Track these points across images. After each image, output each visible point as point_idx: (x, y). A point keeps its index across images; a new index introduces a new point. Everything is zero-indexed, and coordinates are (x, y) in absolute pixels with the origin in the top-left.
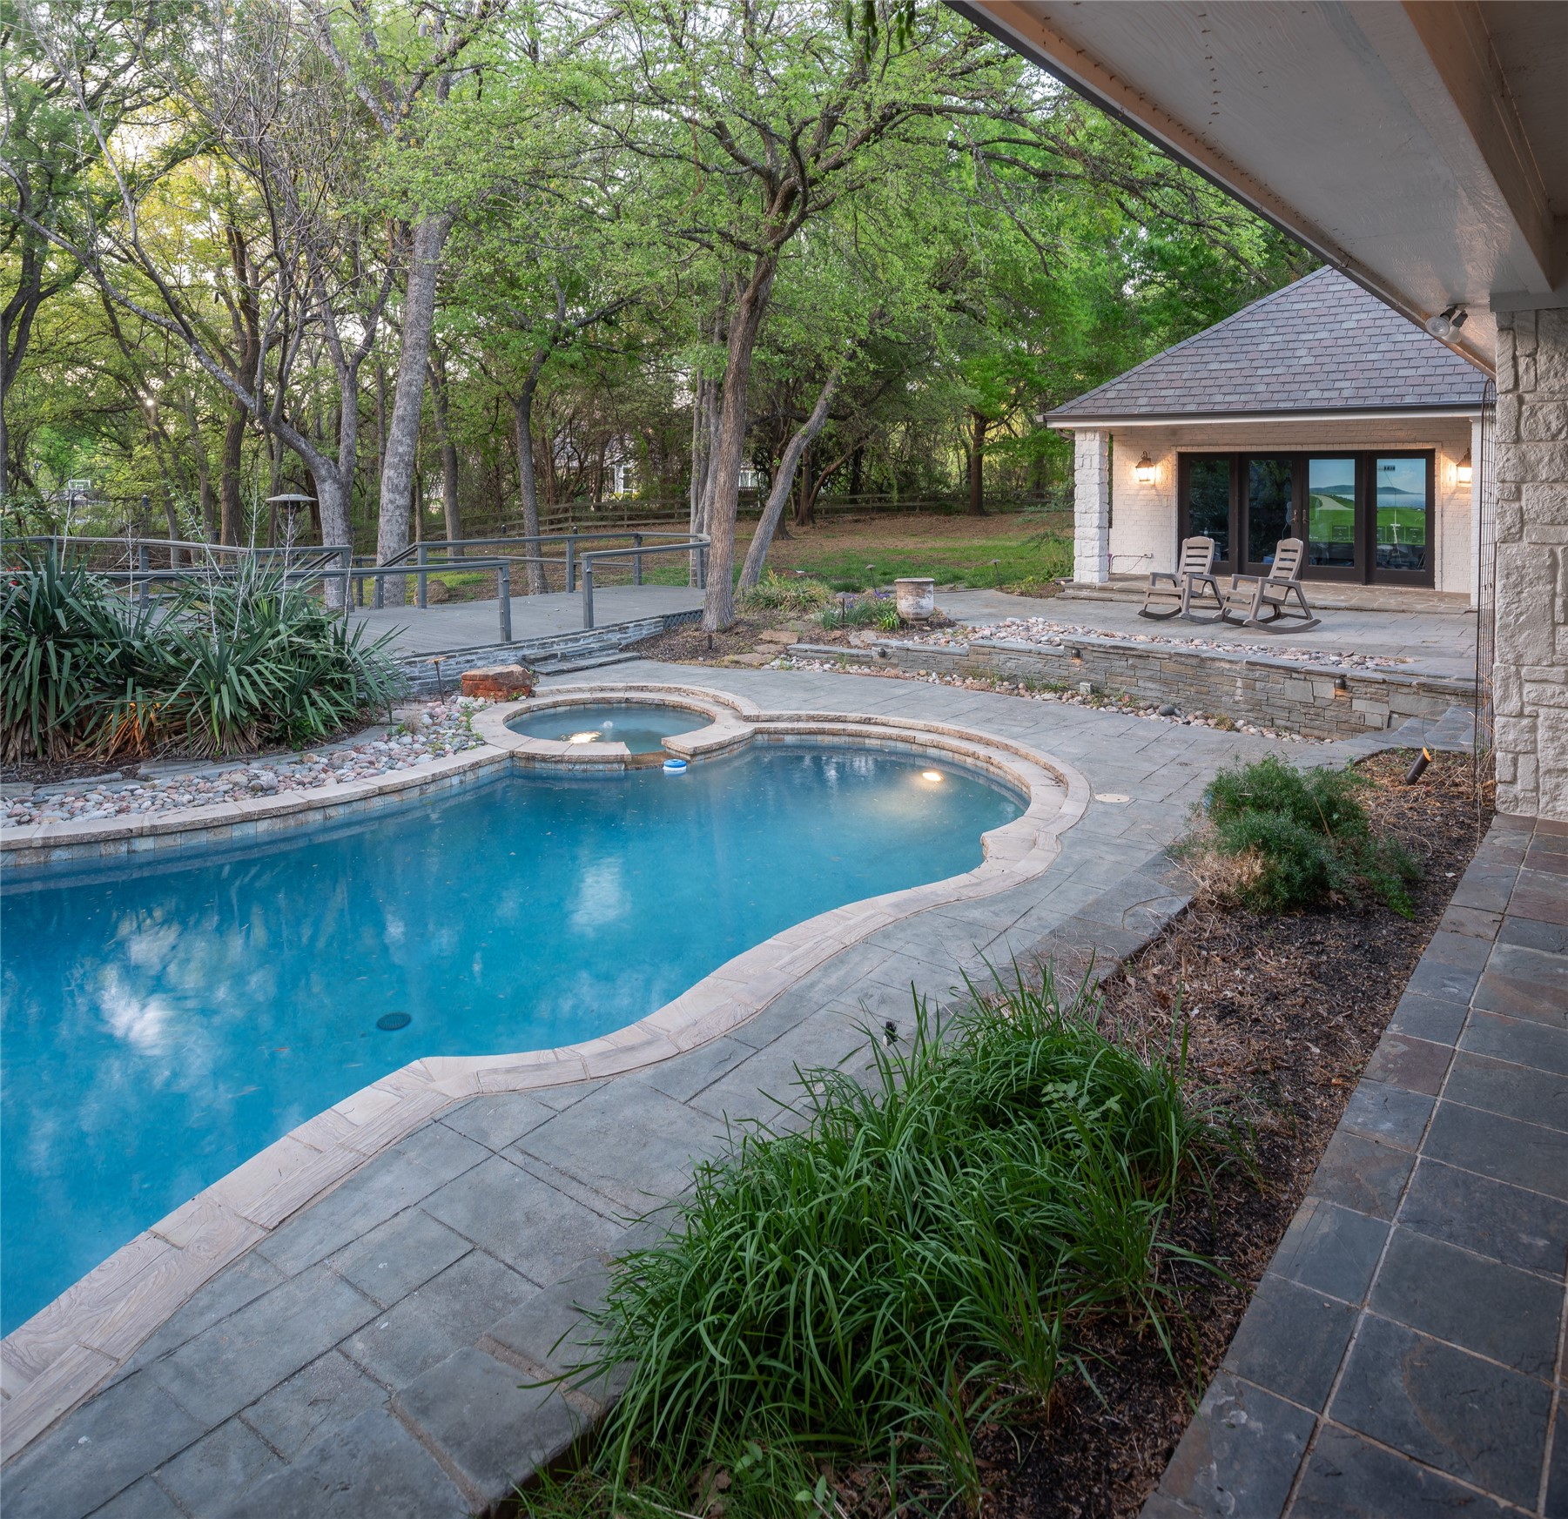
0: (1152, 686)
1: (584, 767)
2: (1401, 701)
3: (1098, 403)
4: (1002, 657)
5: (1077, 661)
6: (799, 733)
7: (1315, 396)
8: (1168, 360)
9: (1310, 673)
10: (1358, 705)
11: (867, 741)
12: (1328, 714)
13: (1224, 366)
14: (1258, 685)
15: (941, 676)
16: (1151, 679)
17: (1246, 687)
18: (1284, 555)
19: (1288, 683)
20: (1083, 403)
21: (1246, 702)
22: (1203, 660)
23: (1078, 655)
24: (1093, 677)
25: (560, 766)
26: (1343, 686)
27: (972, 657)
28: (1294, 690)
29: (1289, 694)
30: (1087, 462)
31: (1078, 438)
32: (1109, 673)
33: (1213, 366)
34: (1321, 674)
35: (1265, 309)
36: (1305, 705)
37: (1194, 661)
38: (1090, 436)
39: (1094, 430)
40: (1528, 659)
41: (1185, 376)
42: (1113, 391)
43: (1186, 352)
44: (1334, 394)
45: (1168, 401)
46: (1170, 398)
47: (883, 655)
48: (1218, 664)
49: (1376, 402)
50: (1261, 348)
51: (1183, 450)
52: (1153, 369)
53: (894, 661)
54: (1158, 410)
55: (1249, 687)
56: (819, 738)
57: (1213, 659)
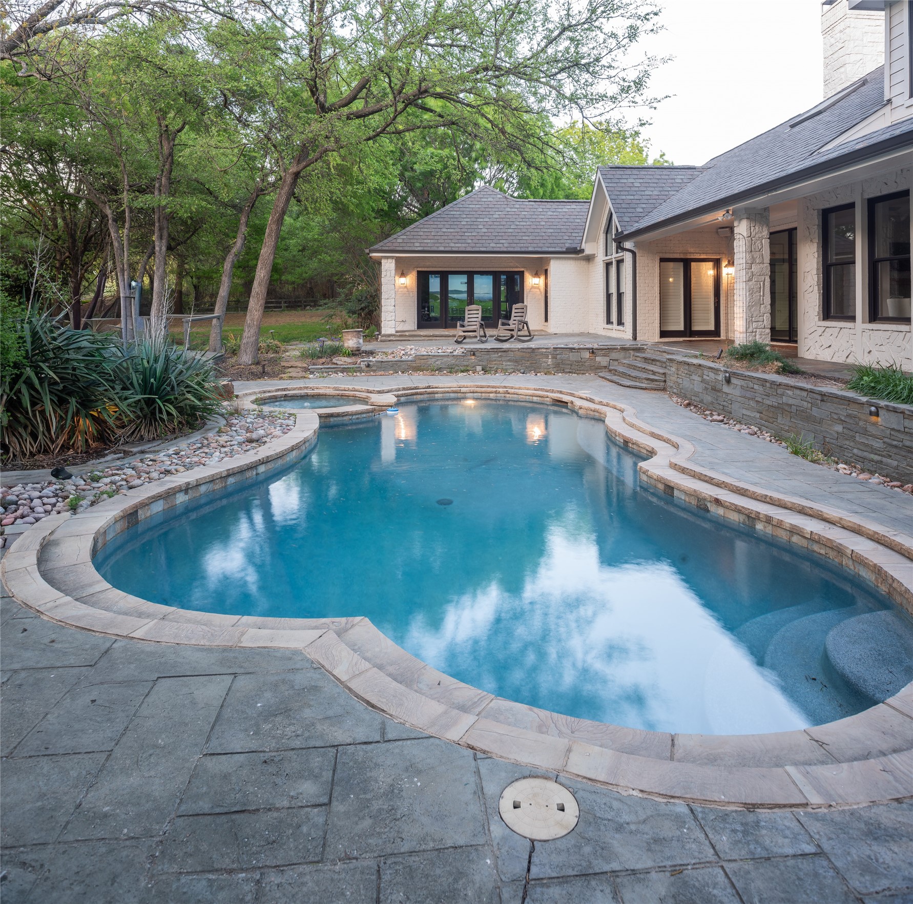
0: (509, 363)
1: (357, 416)
2: (614, 355)
3: (394, 245)
4: (433, 360)
5: (473, 357)
6: (406, 395)
7: (492, 246)
8: (422, 226)
9: (579, 349)
10: (598, 359)
11: (436, 395)
12: (586, 364)
13: (449, 230)
14: (558, 356)
15: (403, 373)
16: (509, 361)
17: (553, 358)
18: (517, 311)
19: (571, 354)
20: (387, 243)
21: (553, 364)
22: (534, 349)
23: (474, 355)
24: (481, 363)
25: (345, 418)
26: (593, 352)
27: (418, 362)
28: (573, 357)
29: (571, 358)
30: (388, 274)
31: (383, 261)
32: (490, 361)
33: (444, 230)
34: (584, 349)
35: (458, 206)
36: (578, 362)
37: (529, 350)
38: (390, 260)
39: (392, 258)
40: (754, 316)
41: (433, 234)
42: (400, 238)
43: (429, 223)
44: (501, 245)
45: (429, 245)
46: (429, 244)
47: (368, 366)
48: (540, 350)
49: (519, 249)
50: (463, 223)
51: (420, 269)
52: (415, 230)
53: (374, 368)
54: (426, 249)
55: (554, 357)
56: (415, 397)
57: (538, 349)
